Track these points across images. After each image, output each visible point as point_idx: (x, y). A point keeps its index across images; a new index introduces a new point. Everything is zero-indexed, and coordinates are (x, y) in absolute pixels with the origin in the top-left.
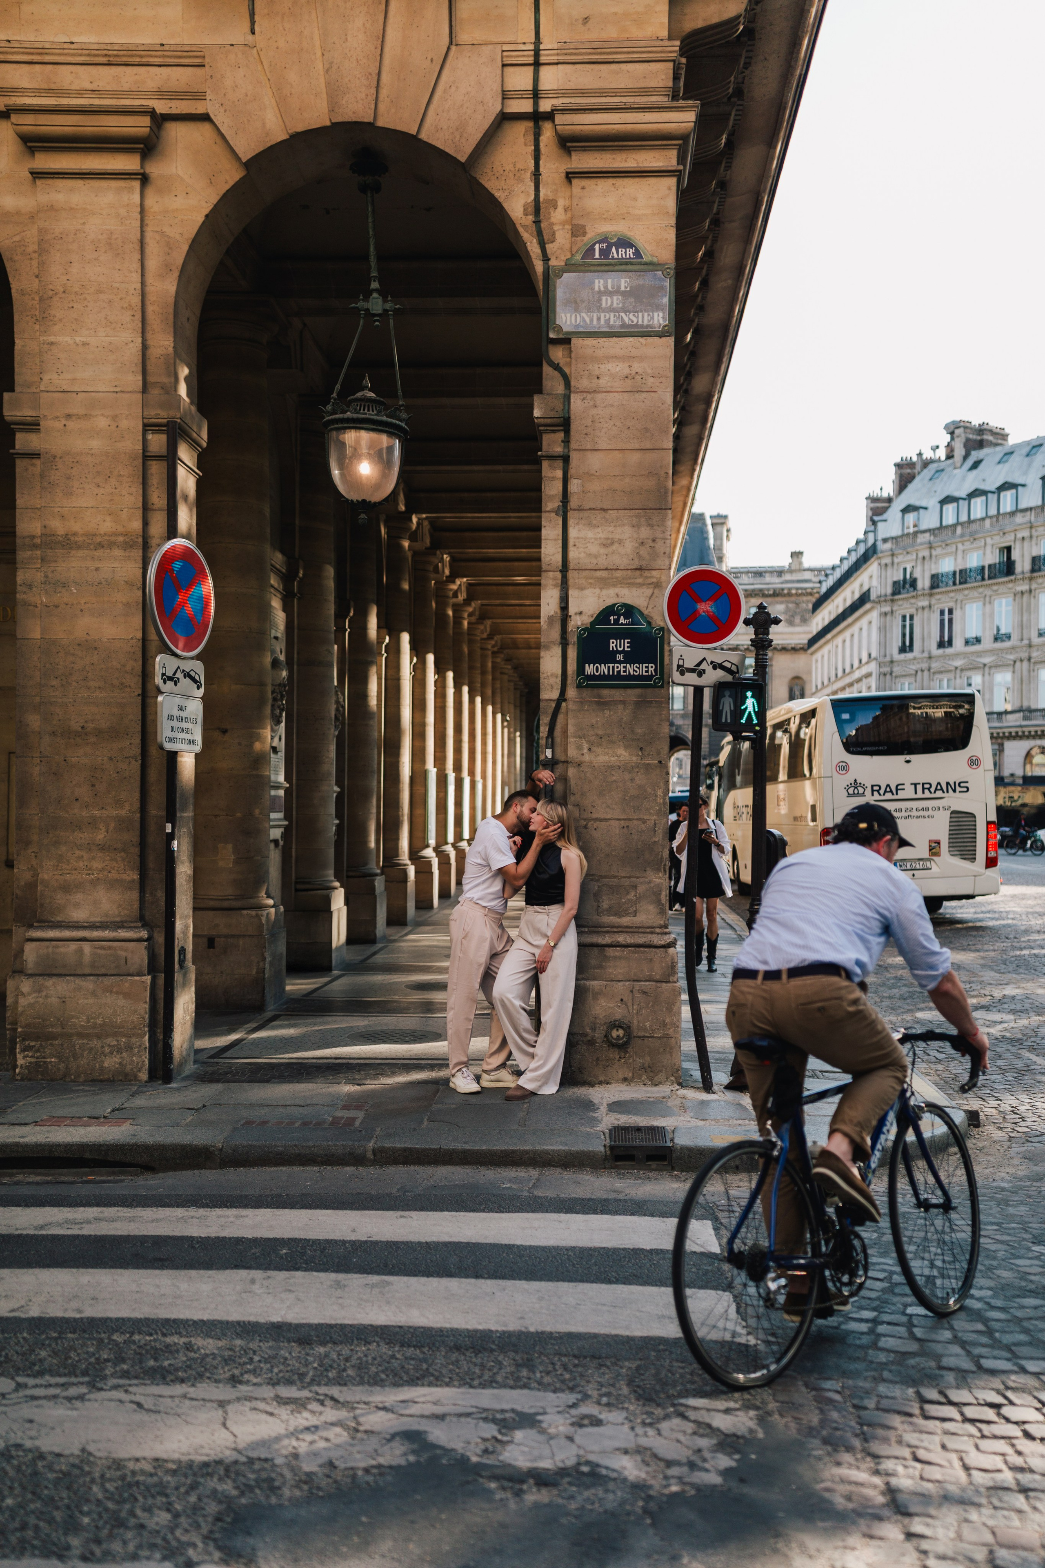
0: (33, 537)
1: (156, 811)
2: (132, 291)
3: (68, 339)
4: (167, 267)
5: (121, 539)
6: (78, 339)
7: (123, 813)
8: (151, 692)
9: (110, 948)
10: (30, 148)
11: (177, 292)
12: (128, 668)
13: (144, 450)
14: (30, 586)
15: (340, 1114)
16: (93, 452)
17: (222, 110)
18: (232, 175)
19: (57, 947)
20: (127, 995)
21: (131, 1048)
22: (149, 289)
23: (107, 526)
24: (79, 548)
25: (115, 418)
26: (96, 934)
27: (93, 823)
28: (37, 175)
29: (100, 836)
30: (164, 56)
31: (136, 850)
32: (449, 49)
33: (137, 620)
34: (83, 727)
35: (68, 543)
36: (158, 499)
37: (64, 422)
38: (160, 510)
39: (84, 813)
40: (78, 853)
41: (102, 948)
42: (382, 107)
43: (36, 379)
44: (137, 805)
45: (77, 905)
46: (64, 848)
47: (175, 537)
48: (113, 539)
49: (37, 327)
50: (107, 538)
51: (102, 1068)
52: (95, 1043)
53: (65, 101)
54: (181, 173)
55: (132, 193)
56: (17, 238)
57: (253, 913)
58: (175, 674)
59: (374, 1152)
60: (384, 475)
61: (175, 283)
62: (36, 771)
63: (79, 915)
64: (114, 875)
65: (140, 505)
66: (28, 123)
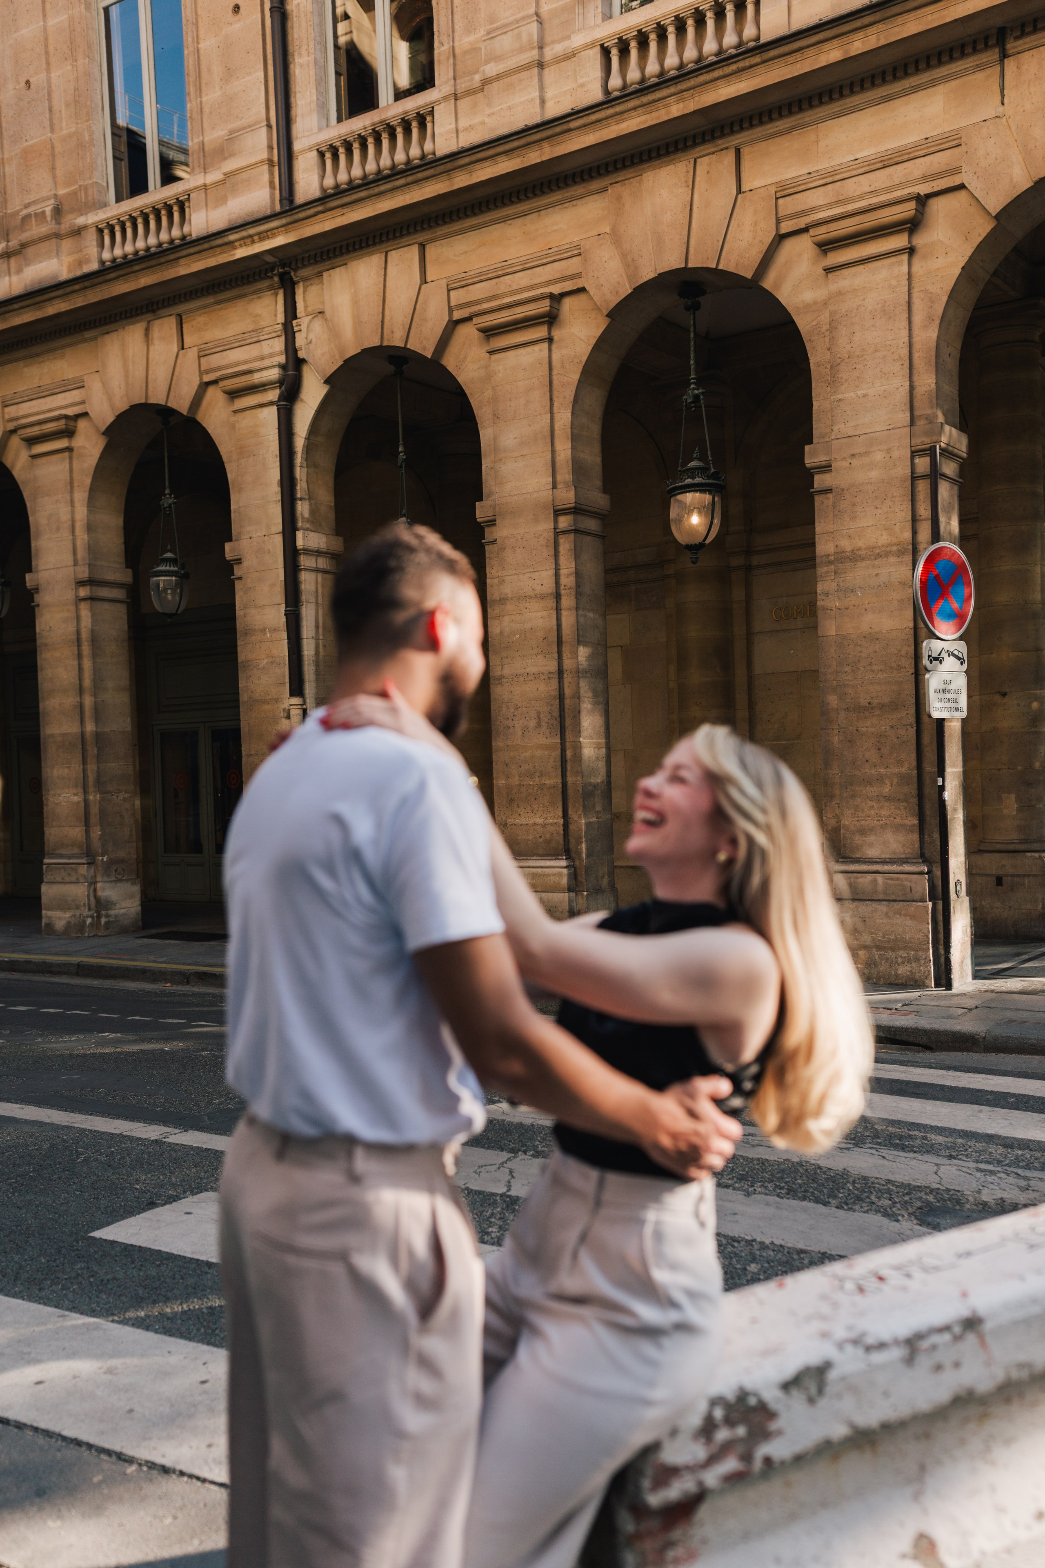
0: (829, 555)
1: (929, 767)
2: (902, 345)
3: (852, 394)
4: (931, 318)
5: (895, 548)
6: (859, 393)
7: (903, 770)
8: (922, 671)
9: (898, 879)
10: (824, 250)
11: (938, 337)
12: (903, 653)
13: (912, 472)
14: (827, 595)
16: (872, 481)
17: (975, 177)
18: (983, 228)
19: (857, 878)
20: (913, 917)
21: (919, 960)
22: (916, 339)
23: (884, 539)
24: (862, 559)
25: (888, 451)
26: (886, 868)
27: (880, 779)
28: (828, 270)
29: (886, 790)
30: (928, 147)
31: (916, 800)
33: (909, 613)
34: (869, 703)
35: (854, 557)
36: (924, 511)
37: (849, 461)
38: (926, 519)
39: (873, 771)
40: (870, 803)
41: (892, 879)
43: (829, 430)
44: (914, 764)
45: (871, 845)
46: (859, 800)
47: (938, 541)
48: (888, 549)
49: (829, 389)
50: (884, 549)
51: (896, 975)
52: (890, 954)
53: (850, 207)
54: (941, 239)
55: (901, 265)
56: (814, 323)
57: (1037, 855)
58: (939, 655)
61: (937, 331)
62: (836, 740)
63: (873, 852)
64: (898, 820)
65: (910, 518)
66: (822, 233)
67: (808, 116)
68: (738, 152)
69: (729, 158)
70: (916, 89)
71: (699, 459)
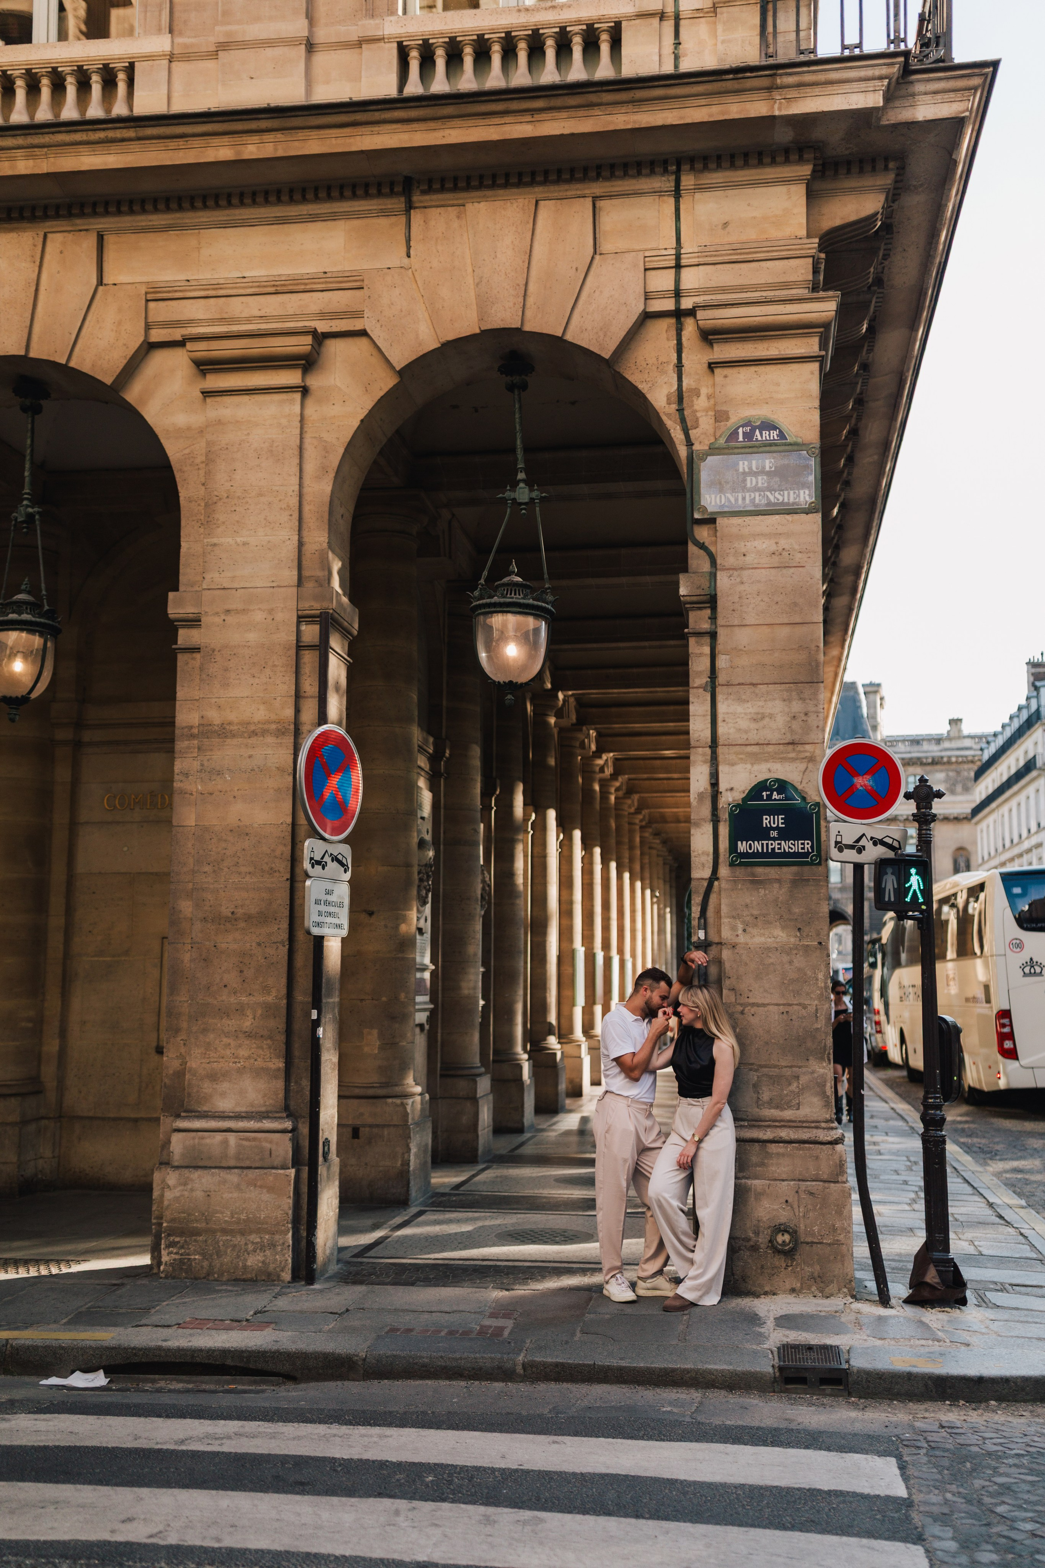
0: (192, 727)
1: (302, 997)
2: (291, 493)
3: (230, 540)
4: (324, 470)
5: (274, 726)
6: (239, 540)
7: (270, 999)
8: (300, 876)
9: (254, 1139)
10: (202, 370)
11: (332, 492)
12: (278, 853)
13: (298, 640)
14: (187, 775)
15: (487, 1322)
16: (249, 644)
17: (378, 325)
18: (386, 383)
19: (203, 1138)
20: (271, 1189)
21: (275, 1246)
22: (306, 490)
23: (260, 714)
24: (234, 736)
25: (271, 611)
26: (242, 1124)
27: (240, 1010)
28: (207, 394)
29: (247, 1023)
30: (326, 282)
31: (282, 1038)
32: (593, 258)
33: (287, 806)
34: (233, 913)
35: (223, 732)
36: (310, 686)
37: (223, 617)
38: (312, 697)
39: (232, 999)
40: (226, 1040)
41: (247, 1139)
42: (529, 314)
43: (199, 578)
44: (284, 991)
45: (223, 1095)
46: (212, 1036)
47: (326, 722)
48: (266, 727)
49: (202, 530)
50: (260, 726)
51: (245, 1267)
52: (238, 1240)
53: (235, 328)
54: (339, 384)
55: (293, 404)
56: (187, 451)
57: (398, 1101)
58: (322, 858)
59: (524, 1366)
60: (531, 657)
61: (331, 484)
62: (187, 957)
63: (225, 1104)
64: (259, 1063)
65: (293, 693)
66: (202, 349)
67: (189, 217)
68: (101, 239)
69: (89, 243)
70: (314, 218)
71: (29, 593)
